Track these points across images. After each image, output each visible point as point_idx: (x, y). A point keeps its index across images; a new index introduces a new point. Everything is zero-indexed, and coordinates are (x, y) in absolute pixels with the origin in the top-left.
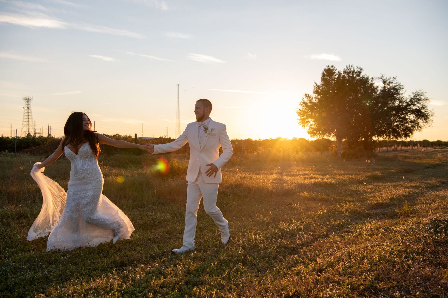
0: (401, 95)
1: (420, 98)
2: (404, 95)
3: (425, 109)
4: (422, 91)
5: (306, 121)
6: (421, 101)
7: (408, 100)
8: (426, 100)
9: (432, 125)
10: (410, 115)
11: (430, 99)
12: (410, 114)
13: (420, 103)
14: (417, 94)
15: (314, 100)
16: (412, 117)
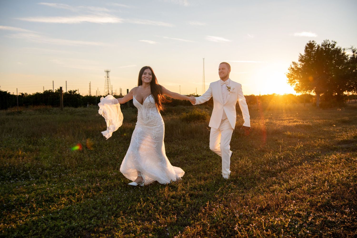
15: (299, 66)
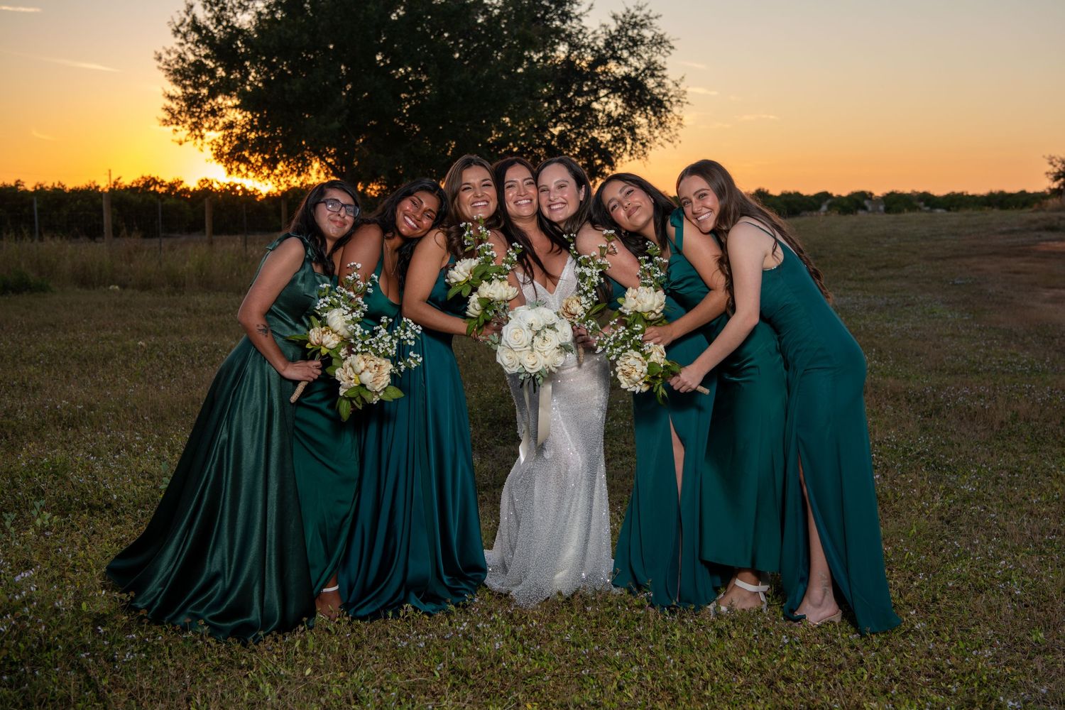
0: (575, 21)
1: (638, 35)
2: (585, 22)
3: (659, 77)
4: (645, 11)
5: (207, 107)
6: (643, 48)
7: (601, 43)
8: (659, 42)
9: (677, 135)
10: (605, 99)
11: (673, 40)
12: (606, 96)
13: (638, 54)
14: (628, 19)
16: (612, 105)
